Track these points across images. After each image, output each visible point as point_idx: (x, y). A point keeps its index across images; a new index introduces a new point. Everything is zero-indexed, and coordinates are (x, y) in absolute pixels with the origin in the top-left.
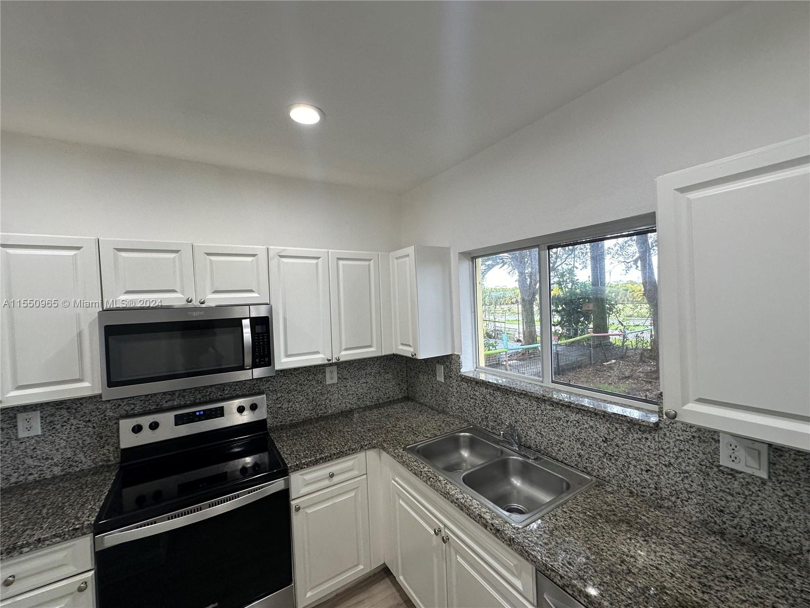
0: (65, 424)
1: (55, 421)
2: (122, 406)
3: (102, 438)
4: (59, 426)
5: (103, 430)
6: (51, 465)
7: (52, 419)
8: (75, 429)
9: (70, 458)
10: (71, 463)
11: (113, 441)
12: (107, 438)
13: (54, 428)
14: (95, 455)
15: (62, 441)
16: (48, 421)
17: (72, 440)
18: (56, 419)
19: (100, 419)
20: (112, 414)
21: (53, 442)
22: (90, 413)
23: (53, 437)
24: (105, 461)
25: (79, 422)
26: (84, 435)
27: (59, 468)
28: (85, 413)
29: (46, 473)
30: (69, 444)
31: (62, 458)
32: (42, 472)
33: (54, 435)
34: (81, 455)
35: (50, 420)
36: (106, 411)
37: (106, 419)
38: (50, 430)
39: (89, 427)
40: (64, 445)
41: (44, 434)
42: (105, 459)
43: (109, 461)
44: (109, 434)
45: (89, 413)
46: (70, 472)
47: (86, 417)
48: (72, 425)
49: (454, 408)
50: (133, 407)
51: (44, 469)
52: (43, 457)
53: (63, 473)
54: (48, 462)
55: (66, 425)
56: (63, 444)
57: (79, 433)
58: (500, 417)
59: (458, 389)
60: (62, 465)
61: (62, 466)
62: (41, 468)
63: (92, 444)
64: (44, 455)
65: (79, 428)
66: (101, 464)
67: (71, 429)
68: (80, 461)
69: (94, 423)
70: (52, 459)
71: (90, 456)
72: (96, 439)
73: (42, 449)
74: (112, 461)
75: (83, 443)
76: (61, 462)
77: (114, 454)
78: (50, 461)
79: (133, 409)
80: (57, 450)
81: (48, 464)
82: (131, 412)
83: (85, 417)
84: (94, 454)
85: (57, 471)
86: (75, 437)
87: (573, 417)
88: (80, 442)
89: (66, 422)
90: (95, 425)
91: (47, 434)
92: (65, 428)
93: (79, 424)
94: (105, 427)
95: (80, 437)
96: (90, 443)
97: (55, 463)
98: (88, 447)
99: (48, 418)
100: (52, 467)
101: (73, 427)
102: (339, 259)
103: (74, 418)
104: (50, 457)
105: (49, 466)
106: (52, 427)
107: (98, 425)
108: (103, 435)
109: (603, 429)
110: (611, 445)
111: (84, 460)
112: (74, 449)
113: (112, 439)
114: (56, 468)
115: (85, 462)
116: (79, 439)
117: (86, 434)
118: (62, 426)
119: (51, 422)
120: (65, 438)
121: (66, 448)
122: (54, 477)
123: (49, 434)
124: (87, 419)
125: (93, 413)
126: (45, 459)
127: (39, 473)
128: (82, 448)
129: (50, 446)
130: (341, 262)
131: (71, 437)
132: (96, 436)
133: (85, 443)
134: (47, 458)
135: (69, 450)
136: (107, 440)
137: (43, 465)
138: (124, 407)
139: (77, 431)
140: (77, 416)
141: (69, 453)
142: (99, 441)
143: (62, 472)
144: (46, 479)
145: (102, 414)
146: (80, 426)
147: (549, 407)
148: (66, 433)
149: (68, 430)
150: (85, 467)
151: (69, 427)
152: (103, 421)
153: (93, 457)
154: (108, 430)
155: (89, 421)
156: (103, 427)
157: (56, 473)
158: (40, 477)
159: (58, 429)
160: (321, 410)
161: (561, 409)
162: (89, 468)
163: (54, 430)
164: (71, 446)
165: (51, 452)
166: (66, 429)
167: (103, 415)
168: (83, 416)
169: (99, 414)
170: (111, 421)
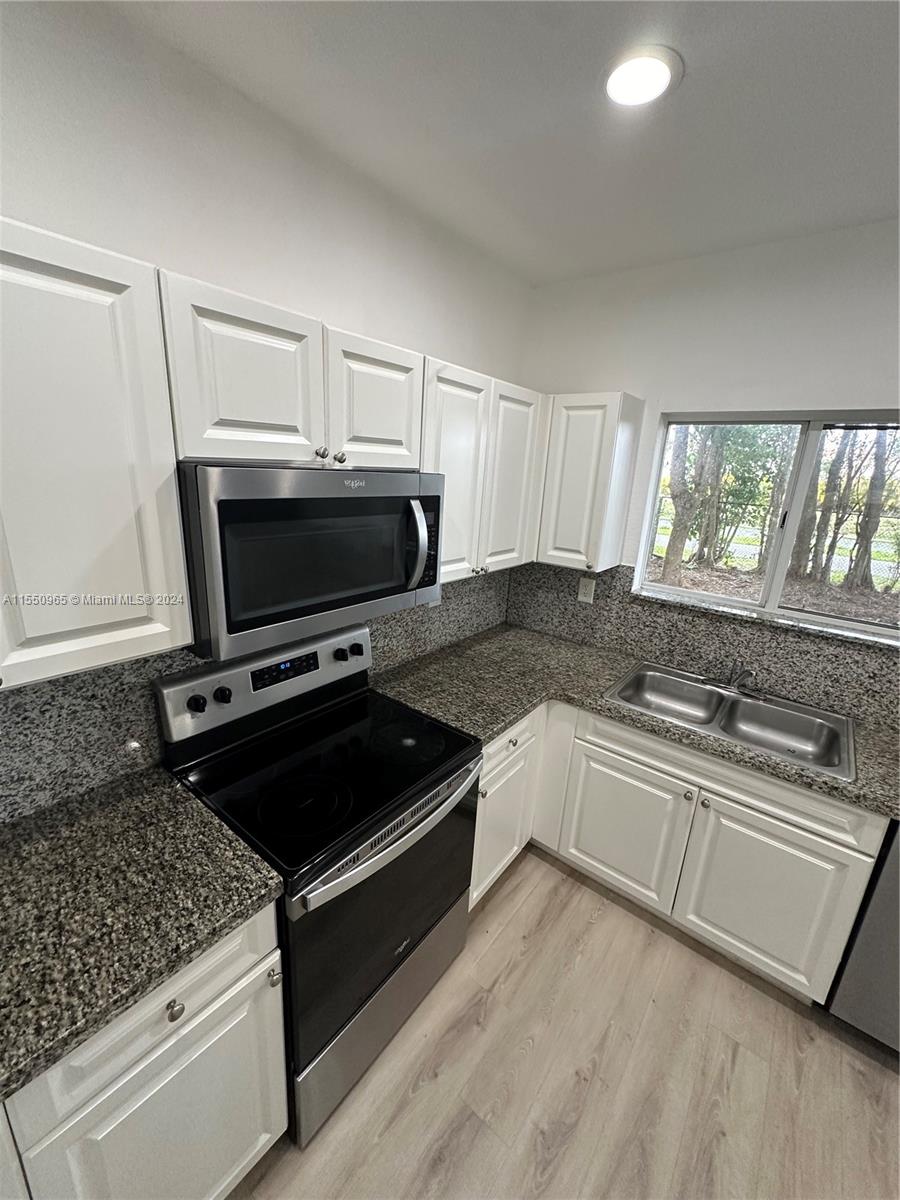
0: (48, 707)
1: (25, 704)
2: (150, 663)
3: (120, 727)
4: (36, 711)
5: (120, 711)
6: (31, 790)
7: (18, 700)
8: (68, 715)
9: (65, 771)
10: (68, 780)
11: (140, 728)
12: (129, 725)
13: (25, 718)
14: (111, 760)
15: (45, 742)
16: (11, 706)
17: (65, 738)
18: (28, 699)
19: (113, 691)
20: (133, 680)
21: (27, 747)
22: (93, 680)
23: (26, 735)
24: (128, 766)
25: (74, 701)
26: (87, 724)
27: (47, 792)
28: (83, 682)
29: (24, 807)
30: (61, 744)
31: (50, 774)
32: (15, 806)
33: (28, 732)
34: (86, 764)
35: (16, 702)
36: (123, 674)
37: (124, 689)
38: (18, 723)
39: (96, 708)
40: (51, 748)
41: (8, 733)
42: (129, 763)
43: (136, 765)
44: (132, 718)
45: (90, 681)
46: (69, 797)
47: (88, 690)
48: (62, 708)
49: (607, 638)
50: (169, 662)
51: (18, 799)
52: (13, 777)
53: (55, 801)
54: (23, 787)
55: (47, 710)
56: (49, 746)
57: (76, 722)
58: (697, 650)
59: (622, 613)
60: (51, 786)
61: (53, 789)
62: (11, 798)
63: (103, 740)
64: (13, 773)
65: (75, 712)
66: (122, 772)
67: (60, 716)
68: (85, 773)
69: (102, 700)
70: (31, 778)
71: (102, 763)
72: (110, 730)
73: (8, 763)
74: (142, 764)
75: (86, 741)
76: (49, 782)
77: (143, 752)
78: (27, 783)
79: (170, 666)
80: (39, 760)
81: (24, 790)
82: (167, 672)
83: (84, 690)
84: (109, 757)
85: (43, 799)
86: (70, 730)
87: (831, 650)
88: (81, 739)
89: (50, 704)
90: (105, 703)
91: (14, 732)
92: (47, 715)
93: (74, 705)
94: (123, 706)
95: (80, 728)
96: (99, 739)
97: (37, 785)
98: (96, 746)
99: (10, 700)
100: (33, 794)
101: (64, 711)
102: (502, 397)
103: (65, 694)
104: (27, 776)
105: (28, 793)
106: (23, 716)
107: (111, 702)
108: (122, 719)
109: (873, 665)
110: (880, 681)
111: (92, 771)
112: (72, 754)
113: (138, 726)
114: (41, 793)
115: (94, 774)
116: (79, 733)
117: (91, 722)
118: (43, 713)
119: (17, 707)
120: (50, 735)
121: (55, 754)
122: (41, 813)
123: (17, 731)
124: (89, 694)
125: (101, 681)
126: (18, 780)
127: (9, 809)
128: (86, 749)
129: (24, 755)
130: (503, 403)
131: (62, 732)
132: (108, 724)
133: (91, 739)
134: (21, 780)
135: (60, 756)
136: (128, 730)
137: (13, 793)
138: (155, 665)
139: (72, 720)
140: (69, 688)
141: (63, 763)
142: (115, 733)
143: (53, 799)
144: (24, 817)
145: (115, 681)
146: (77, 708)
147: (792, 639)
148: (52, 725)
149: (55, 719)
150: (94, 783)
151: (55, 712)
152: (119, 695)
153: (106, 764)
154: (130, 709)
155: (94, 696)
156: (120, 705)
157: (42, 803)
158: (12, 817)
159: (34, 719)
160: (420, 647)
161: (812, 641)
162: (103, 783)
163: (27, 721)
164: (63, 748)
165: (27, 766)
166: (51, 717)
167: (117, 684)
168: (81, 688)
169: (109, 681)
170: (134, 693)
